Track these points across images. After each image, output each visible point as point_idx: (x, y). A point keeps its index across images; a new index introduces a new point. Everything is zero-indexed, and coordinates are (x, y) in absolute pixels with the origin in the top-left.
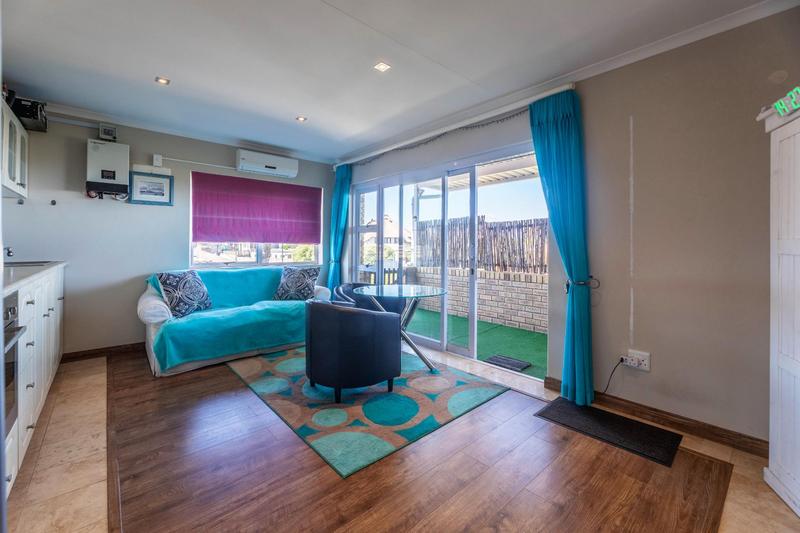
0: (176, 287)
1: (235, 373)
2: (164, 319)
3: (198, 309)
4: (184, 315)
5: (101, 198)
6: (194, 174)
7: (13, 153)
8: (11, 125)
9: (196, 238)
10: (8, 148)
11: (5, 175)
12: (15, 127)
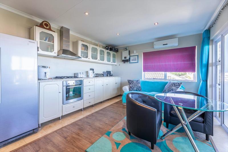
0: (131, 84)
2: (126, 91)
4: (131, 91)
6: (144, 53)
7: (109, 57)
8: (108, 53)
9: (144, 71)
10: (106, 57)
11: (105, 61)
12: (110, 53)
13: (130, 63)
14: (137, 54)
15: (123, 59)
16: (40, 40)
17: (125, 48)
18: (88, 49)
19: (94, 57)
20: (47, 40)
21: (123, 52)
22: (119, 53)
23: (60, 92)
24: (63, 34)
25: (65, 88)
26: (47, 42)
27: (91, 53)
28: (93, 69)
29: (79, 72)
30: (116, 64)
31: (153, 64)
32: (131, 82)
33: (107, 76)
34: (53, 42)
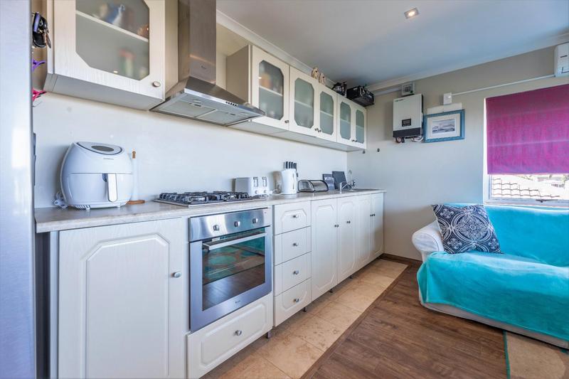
0: (449, 221)
1: (506, 357)
2: (432, 250)
3: (478, 250)
4: (456, 252)
5: (403, 142)
6: (490, 101)
7: (347, 121)
8: (343, 105)
9: (492, 170)
10: (339, 119)
11: (336, 137)
12: (349, 106)
13: (424, 141)
14: (459, 106)
15: (397, 126)
16: (78, 8)
17: (403, 88)
18: (282, 84)
19: (304, 119)
20: (118, 18)
21: (395, 104)
22: (378, 109)
23: (173, 275)
24: (188, 15)
25: (197, 247)
26: (115, 26)
27: (293, 101)
28: (295, 164)
29: (251, 176)
30: (363, 146)
31: (545, 141)
32: (452, 216)
33: (336, 188)
34: (147, 35)
